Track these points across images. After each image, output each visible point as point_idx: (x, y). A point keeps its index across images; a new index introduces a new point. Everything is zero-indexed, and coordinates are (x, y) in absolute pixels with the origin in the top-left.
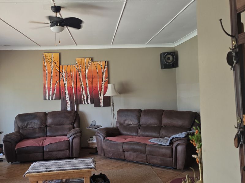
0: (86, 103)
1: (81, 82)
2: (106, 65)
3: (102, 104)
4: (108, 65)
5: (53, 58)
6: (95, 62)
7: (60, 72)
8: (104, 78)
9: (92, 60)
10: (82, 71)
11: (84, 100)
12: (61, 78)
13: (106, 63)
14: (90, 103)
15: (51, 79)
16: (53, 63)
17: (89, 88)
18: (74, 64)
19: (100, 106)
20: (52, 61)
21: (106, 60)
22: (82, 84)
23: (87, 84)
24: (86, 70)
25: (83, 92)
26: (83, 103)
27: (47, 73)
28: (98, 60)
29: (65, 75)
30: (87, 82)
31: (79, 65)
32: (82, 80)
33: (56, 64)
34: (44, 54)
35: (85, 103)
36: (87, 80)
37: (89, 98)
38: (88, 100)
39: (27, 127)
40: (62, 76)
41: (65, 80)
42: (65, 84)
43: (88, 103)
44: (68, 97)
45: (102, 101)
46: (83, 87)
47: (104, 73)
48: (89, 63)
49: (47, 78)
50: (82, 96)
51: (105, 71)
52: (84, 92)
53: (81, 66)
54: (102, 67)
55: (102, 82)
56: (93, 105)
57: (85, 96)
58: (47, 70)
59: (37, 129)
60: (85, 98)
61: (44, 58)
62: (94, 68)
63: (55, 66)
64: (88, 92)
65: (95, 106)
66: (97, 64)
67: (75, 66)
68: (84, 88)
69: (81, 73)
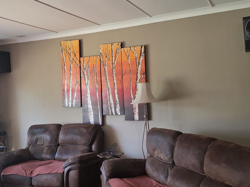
0: (114, 114)
1: (107, 81)
2: (142, 52)
3: (137, 117)
4: (145, 52)
5: (72, 48)
6: (125, 49)
7: (80, 67)
8: (139, 73)
9: (122, 45)
10: (109, 65)
11: (111, 108)
12: (82, 76)
13: (143, 48)
14: (119, 114)
15: (70, 77)
16: (72, 55)
17: (117, 91)
18: (98, 55)
19: (134, 120)
20: (71, 52)
21: (142, 45)
22: (109, 84)
23: (115, 84)
24: (114, 62)
25: (109, 96)
26: (110, 114)
27: (66, 70)
28: (130, 46)
29: (86, 72)
30: (115, 81)
31: (104, 55)
32: (108, 78)
33: (75, 55)
34: (62, 43)
35: (112, 114)
36: (115, 78)
37: (118, 106)
38: (117, 109)
39: (36, 144)
40: (84, 73)
41: (86, 79)
42: (87, 84)
43: (116, 114)
44: (91, 103)
45: (137, 111)
46: (110, 88)
47: (140, 66)
48: (118, 51)
49: (66, 77)
50: (109, 102)
51: (140, 62)
52: (111, 96)
53: (106, 57)
54: (137, 55)
55: (137, 79)
56: (124, 117)
57: (112, 102)
58: (66, 65)
59: (46, 148)
60: (113, 106)
61: (62, 49)
62: (124, 58)
63: (75, 59)
64: (117, 96)
65: (127, 119)
66: (129, 52)
67: (99, 57)
68: (110, 90)
69: (106, 68)
